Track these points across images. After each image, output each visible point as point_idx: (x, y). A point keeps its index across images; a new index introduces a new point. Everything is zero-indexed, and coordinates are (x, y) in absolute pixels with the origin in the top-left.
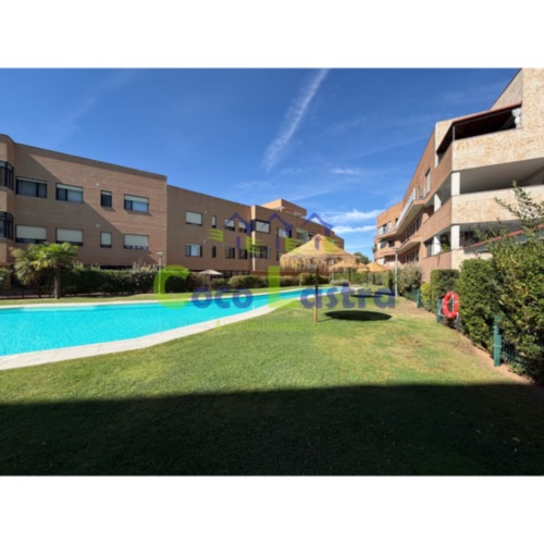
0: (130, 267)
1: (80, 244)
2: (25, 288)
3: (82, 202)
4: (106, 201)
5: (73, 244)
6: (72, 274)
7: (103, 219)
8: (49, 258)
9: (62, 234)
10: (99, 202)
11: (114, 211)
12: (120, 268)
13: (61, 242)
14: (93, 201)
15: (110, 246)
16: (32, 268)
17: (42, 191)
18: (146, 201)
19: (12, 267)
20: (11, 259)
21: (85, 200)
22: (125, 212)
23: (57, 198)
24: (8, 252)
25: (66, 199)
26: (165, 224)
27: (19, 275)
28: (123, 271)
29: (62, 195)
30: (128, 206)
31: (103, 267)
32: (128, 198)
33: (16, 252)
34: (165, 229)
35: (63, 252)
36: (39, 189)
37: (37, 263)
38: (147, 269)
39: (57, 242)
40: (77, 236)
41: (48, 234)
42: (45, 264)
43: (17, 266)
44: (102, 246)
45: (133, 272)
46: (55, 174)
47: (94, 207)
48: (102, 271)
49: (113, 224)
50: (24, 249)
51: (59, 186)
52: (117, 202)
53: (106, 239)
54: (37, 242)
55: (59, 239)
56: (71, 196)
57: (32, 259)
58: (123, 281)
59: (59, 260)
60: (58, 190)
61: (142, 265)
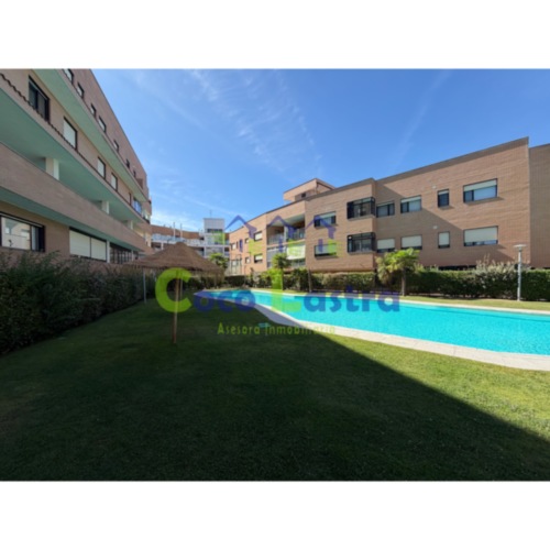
0: (474, 267)
1: (420, 248)
2: (383, 286)
3: (421, 209)
4: (443, 200)
5: (415, 248)
6: (414, 275)
7: (441, 219)
8: (398, 262)
9: (407, 242)
10: (436, 204)
11: (452, 208)
12: (461, 268)
13: (406, 248)
14: (430, 204)
15: (448, 246)
16: (387, 271)
17: (391, 211)
18: (494, 183)
19: (376, 271)
20: (375, 265)
21: (423, 206)
22: (465, 206)
23: (402, 212)
24: (374, 260)
25: (408, 211)
26: (528, 205)
27: (380, 276)
28: (464, 272)
29: (405, 208)
30: (468, 197)
31: (441, 268)
32: (468, 189)
33: (378, 260)
34: (528, 211)
35: (408, 257)
36: (390, 209)
37: (390, 267)
38: (498, 269)
39: (402, 249)
40: (416, 241)
41: (396, 244)
42: (396, 268)
43: (379, 270)
44: (440, 247)
45: (478, 272)
46: (399, 193)
47: (432, 211)
48: (441, 272)
49: (451, 222)
50: (382, 257)
51: (403, 201)
52: (455, 198)
53: (444, 239)
54: (390, 250)
55: (404, 246)
56: (412, 207)
57: (387, 264)
58: (465, 282)
59: (406, 264)
60: (402, 205)
61: (490, 263)
